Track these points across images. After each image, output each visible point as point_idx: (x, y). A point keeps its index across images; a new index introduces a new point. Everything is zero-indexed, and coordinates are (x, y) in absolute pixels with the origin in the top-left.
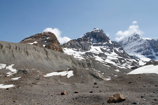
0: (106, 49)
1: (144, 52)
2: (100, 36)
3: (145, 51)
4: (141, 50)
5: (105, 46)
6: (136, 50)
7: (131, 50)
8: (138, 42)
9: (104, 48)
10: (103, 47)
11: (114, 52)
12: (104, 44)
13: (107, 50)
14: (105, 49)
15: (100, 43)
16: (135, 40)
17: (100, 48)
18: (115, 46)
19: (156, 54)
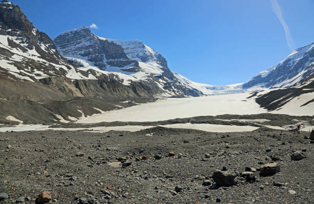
0: (20, 43)
1: (92, 57)
2: (13, 16)
3: (94, 56)
4: (90, 54)
5: (20, 38)
6: (83, 52)
7: (76, 51)
8: (87, 41)
9: (16, 40)
10: (16, 37)
11: (34, 49)
12: (18, 33)
13: (22, 45)
14: (18, 42)
15: (10, 30)
16: (84, 37)
17: (8, 39)
18: (41, 40)
19: (107, 62)
